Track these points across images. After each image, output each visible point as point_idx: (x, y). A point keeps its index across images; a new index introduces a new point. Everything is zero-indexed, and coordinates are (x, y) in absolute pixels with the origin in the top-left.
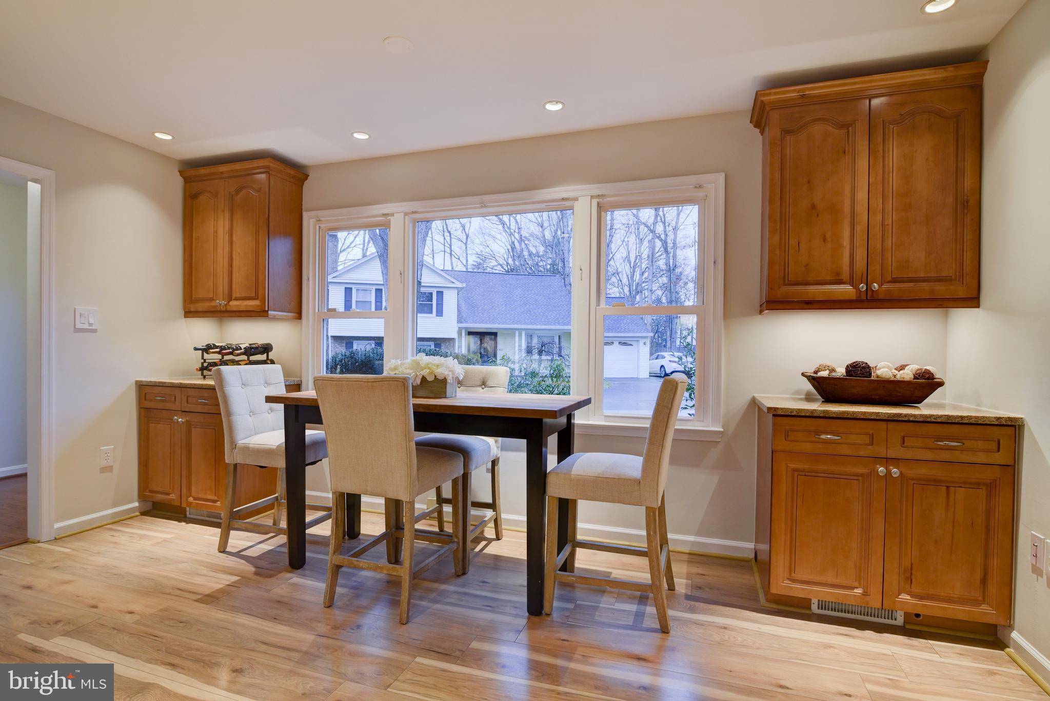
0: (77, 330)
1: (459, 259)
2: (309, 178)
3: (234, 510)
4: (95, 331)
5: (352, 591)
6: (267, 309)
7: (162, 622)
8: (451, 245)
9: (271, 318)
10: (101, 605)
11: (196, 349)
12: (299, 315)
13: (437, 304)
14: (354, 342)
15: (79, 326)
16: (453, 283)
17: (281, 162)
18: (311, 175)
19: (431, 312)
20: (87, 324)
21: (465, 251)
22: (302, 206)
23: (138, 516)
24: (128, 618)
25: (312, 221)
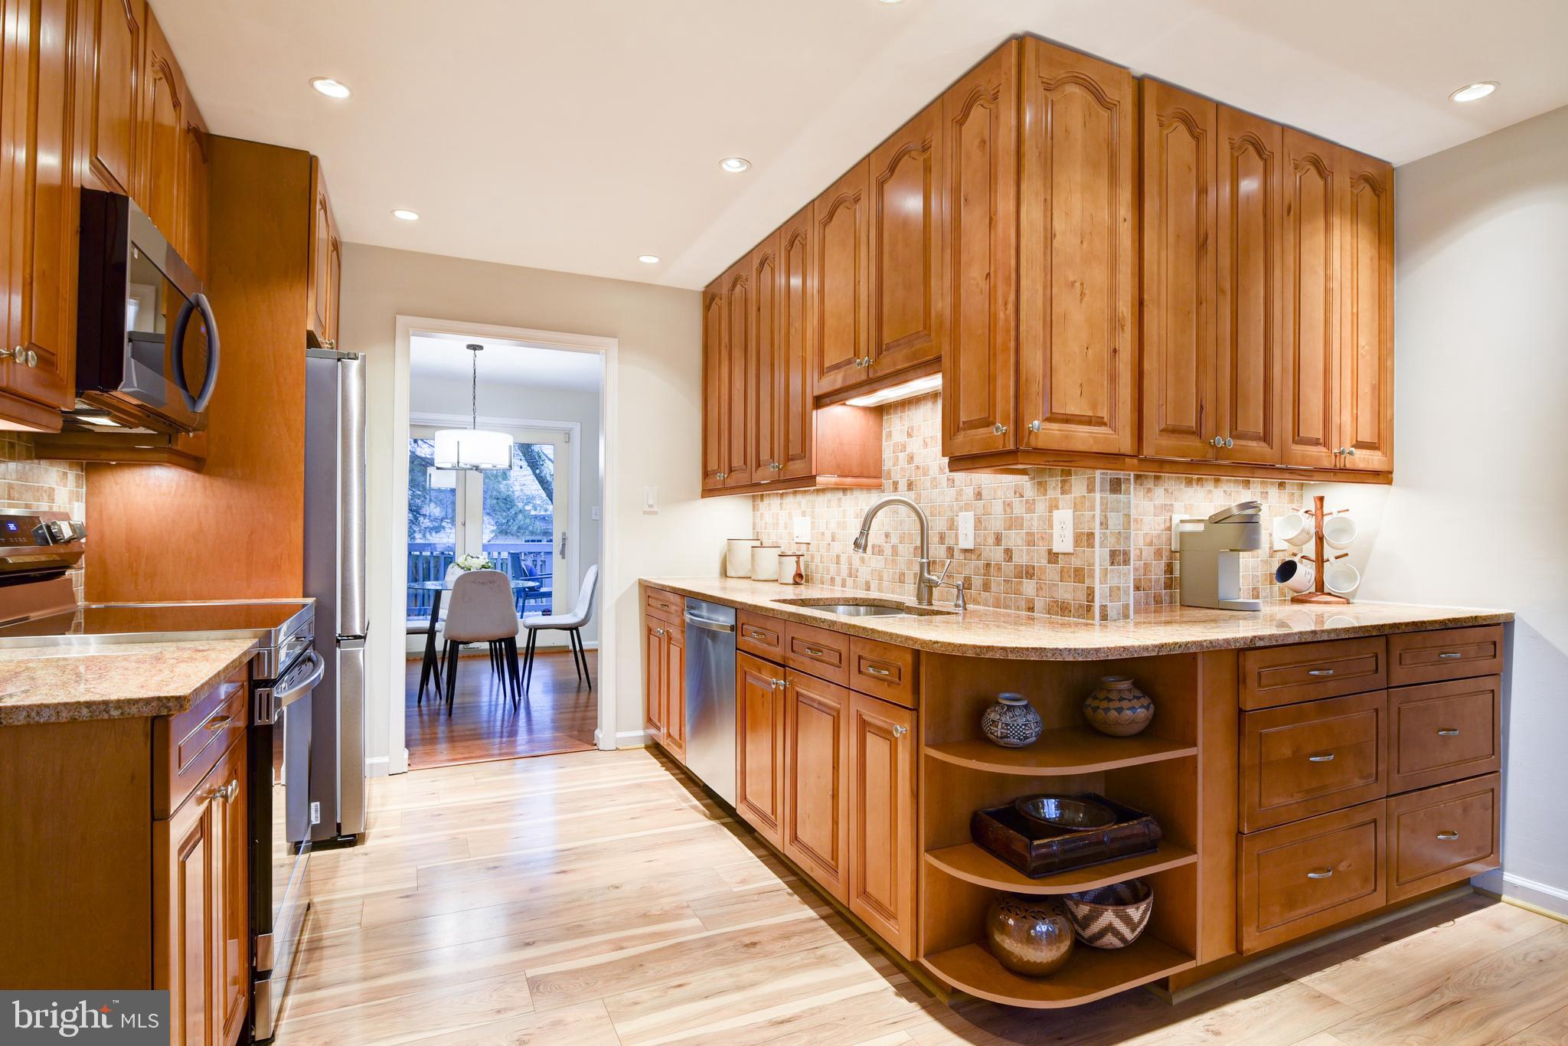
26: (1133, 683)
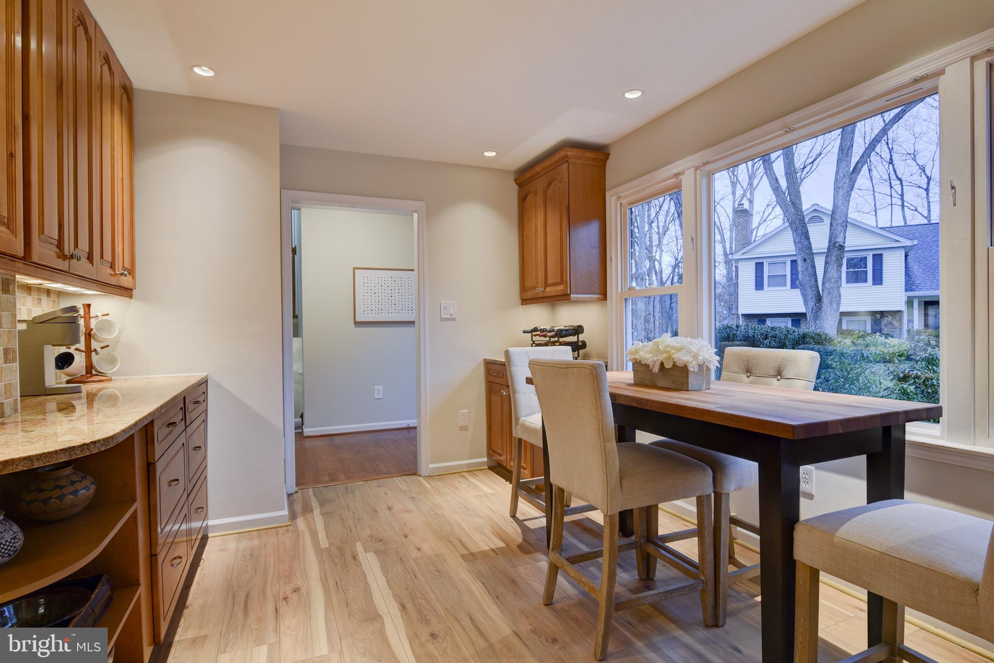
0: (442, 320)
1: (916, 210)
2: (610, 156)
3: (521, 481)
4: (454, 319)
5: (581, 596)
6: (569, 293)
7: (428, 566)
8: (902, 195)
9: (575, 301)
10: (410, 537)
11: (525, 332)
12: (604, 296)
13: (874, 270)
14: (767, 319)
15: (443, 316)
16: (898, 241)
17: (578, 148)
18: (611, 154)
19: (866, 281)
20: (449, 314)
21: (926, 199)
22: (605, 187)
23: (486, 469)
24: (415, 554)
25: (613, 199)
26: (74, 468)
